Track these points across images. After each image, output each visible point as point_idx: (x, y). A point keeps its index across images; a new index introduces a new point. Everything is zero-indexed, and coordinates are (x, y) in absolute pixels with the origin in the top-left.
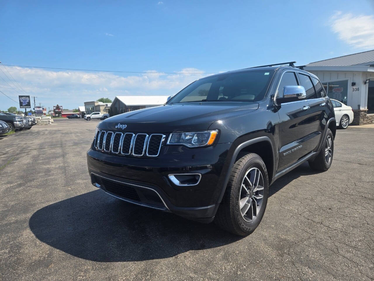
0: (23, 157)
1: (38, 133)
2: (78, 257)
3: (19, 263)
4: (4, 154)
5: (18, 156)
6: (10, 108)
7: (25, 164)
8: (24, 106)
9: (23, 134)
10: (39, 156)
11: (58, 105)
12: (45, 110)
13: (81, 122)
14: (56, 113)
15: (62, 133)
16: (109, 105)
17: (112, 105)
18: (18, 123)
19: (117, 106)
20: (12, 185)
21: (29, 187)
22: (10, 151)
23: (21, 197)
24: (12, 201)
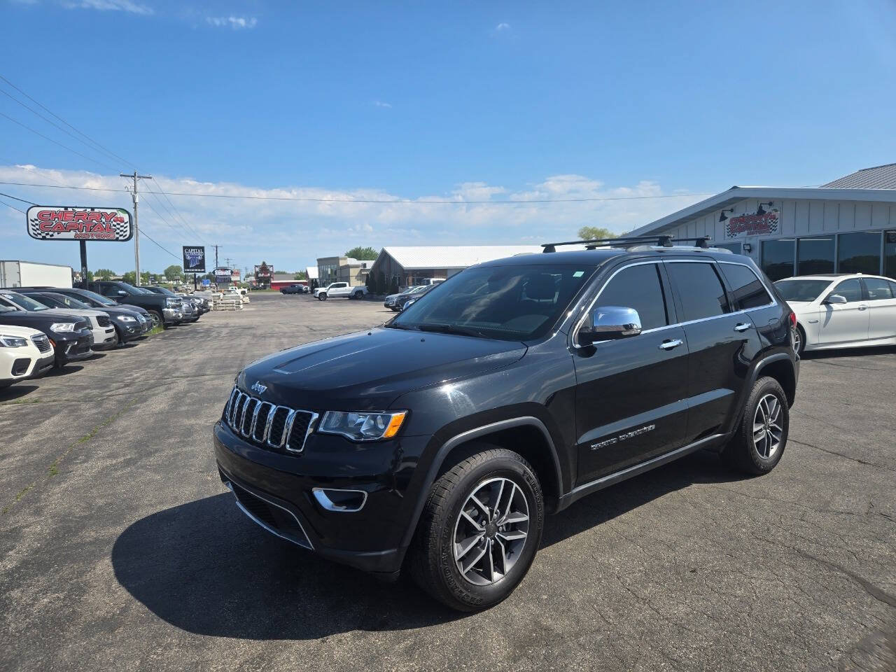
0: (157, 394)
1: (208, 332)
2: (166, 620)
3: (73, 620)
4: (127, 386)
5: (150, 392)
6: (168, 269)
7: (153, 414)
8: (192, 268)
9: (178, 333)
10: (185, 395)
11: (264, 263)
12: (238, 274)
13: (305, 303)
14: (259, 280)
15: (254, 336)
16: (370, 264)
17: (375, 266)
18: (171, 310)
19: (385, 268)
20: (114, 462)
21: (142, 467)
22: (139, 380)
23: (120, 489)
24: (101, 497)
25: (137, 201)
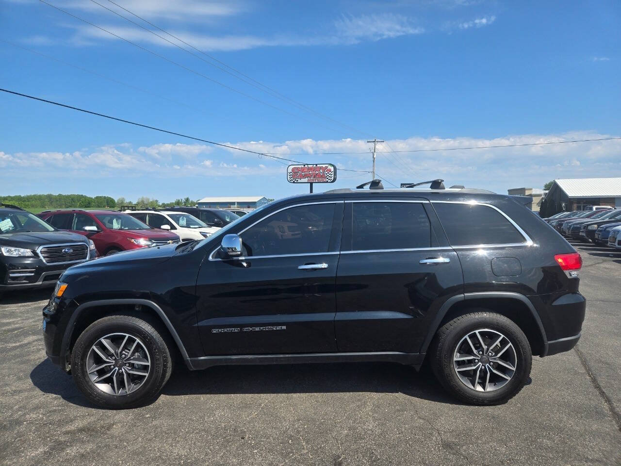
17: (549, 196)
19: (556, 197)
25: (375, 157)
